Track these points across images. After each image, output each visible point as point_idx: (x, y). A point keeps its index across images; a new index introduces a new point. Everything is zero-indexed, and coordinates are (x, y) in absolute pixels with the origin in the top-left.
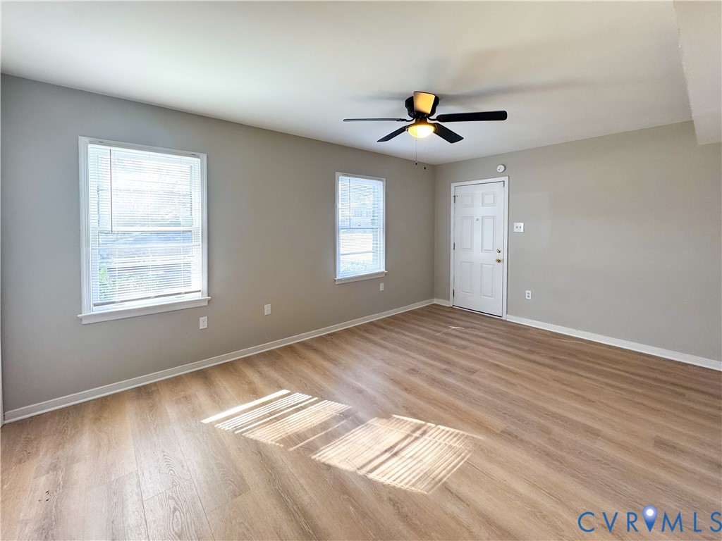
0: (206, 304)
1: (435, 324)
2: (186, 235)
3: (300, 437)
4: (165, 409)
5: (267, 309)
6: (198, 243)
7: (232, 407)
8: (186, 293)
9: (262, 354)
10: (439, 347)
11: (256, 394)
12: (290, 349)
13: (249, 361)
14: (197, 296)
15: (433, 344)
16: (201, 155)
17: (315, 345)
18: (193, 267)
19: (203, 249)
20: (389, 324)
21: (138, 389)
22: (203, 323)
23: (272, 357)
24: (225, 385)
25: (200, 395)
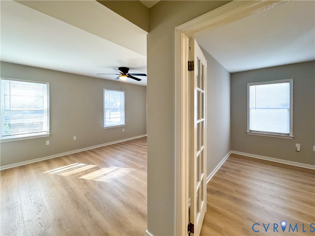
0: (49, 136)
1: (142, 142)
2: (41, 112)
3: (76, 174)
4: (31, 171)
5: (75, 138)
6: (46, 114)
7: (56, 168)
8: (40, 132)
9: (73, 154)
10: (138, 149)
11: (65, 165)
12: (84, 152)
13: (66, 157)
14: (46, 133)
15: (137, 148)
16: (47, 83)
17: (94, 151)
18: (44, 123)
19: (48, 116)
20: (125, 143)
21: (20, 166)
22: (48, 143)
23: (76, 155)
24: (55, 163)
25: (45, 166)
